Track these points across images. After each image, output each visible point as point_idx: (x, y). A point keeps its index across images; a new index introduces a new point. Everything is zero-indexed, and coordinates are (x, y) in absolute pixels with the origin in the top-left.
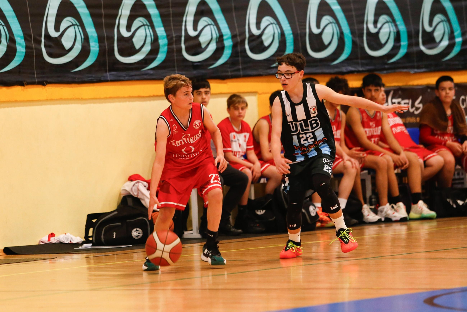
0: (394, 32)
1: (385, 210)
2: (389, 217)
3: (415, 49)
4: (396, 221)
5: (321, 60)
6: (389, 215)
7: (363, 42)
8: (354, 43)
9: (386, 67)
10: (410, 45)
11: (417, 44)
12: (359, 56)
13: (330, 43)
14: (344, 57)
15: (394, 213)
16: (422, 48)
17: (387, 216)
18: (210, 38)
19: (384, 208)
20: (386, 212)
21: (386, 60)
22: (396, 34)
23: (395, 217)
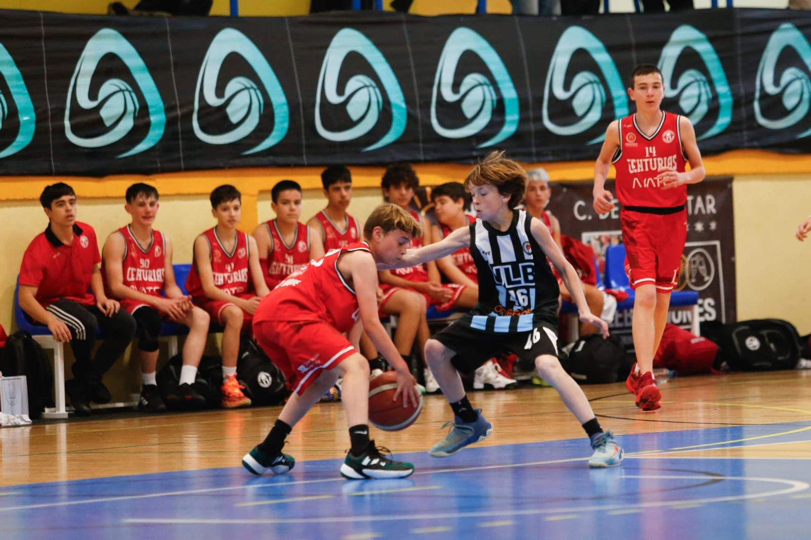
0: (492, 101)
1: (485, 371)
2: (490, 383)
3: (532, 127)
4: (500, 389)
5: (343, 144)
6: (489, 379)
7: (429, 116)
8: (410, 117)
9: (474, 153)
10: (522, 121)
11: (539, 119)
12: (421, 137)
13: (362, 118)
14: (389, 138)
15: (497, 377)
16: (548, 124)
17: (487, 382)
18: (121, 110)
19: (482, 370)
20: (486, 375)
21: (474, 144)
22: (495, 103)
23: (498, 382)
